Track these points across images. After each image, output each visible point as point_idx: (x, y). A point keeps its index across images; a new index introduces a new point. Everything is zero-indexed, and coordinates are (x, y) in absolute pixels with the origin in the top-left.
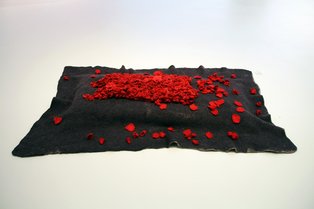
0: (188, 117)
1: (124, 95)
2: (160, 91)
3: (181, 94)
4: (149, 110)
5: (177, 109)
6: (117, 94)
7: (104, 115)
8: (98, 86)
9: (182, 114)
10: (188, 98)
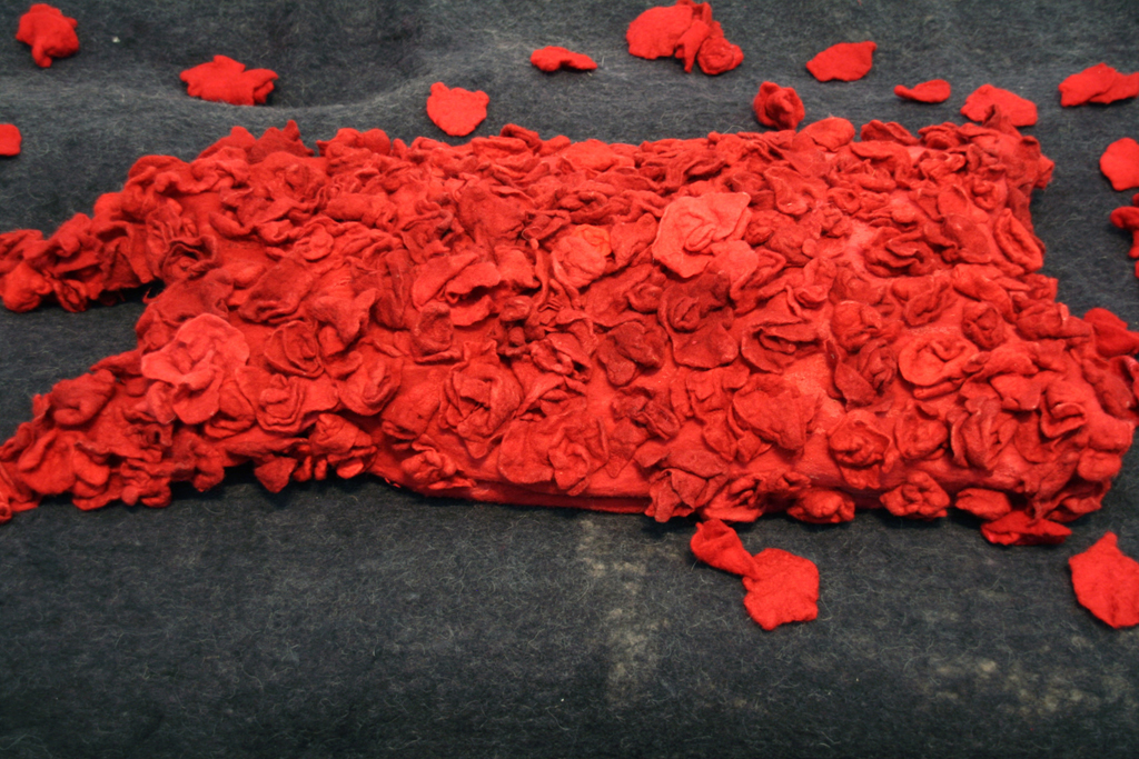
0: (1052, 706)
1: (351, 460)
2: (742, 406)
3: (974, 445)
4: (631, 638)
5: (930, 617)
6: (279, 454)
7: (145, 719)
8: (53, 294)
9: (988, 666)
10: (1045, 478)
